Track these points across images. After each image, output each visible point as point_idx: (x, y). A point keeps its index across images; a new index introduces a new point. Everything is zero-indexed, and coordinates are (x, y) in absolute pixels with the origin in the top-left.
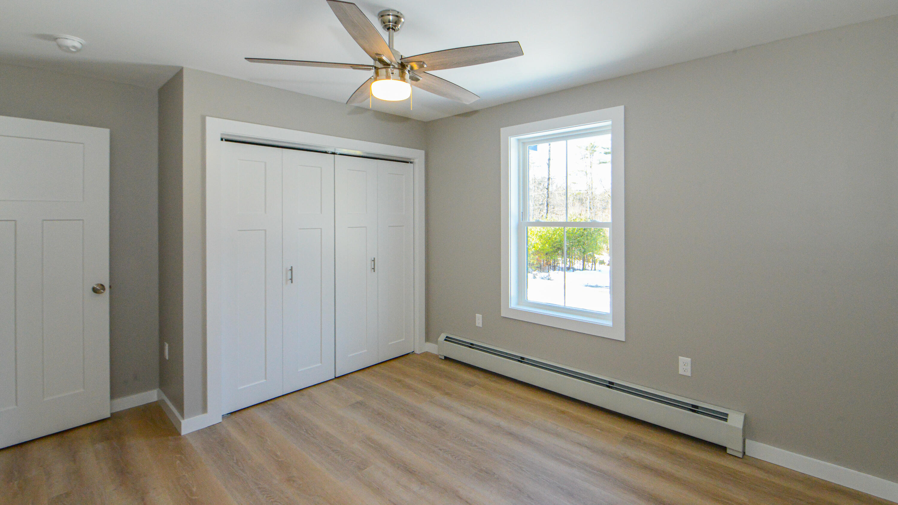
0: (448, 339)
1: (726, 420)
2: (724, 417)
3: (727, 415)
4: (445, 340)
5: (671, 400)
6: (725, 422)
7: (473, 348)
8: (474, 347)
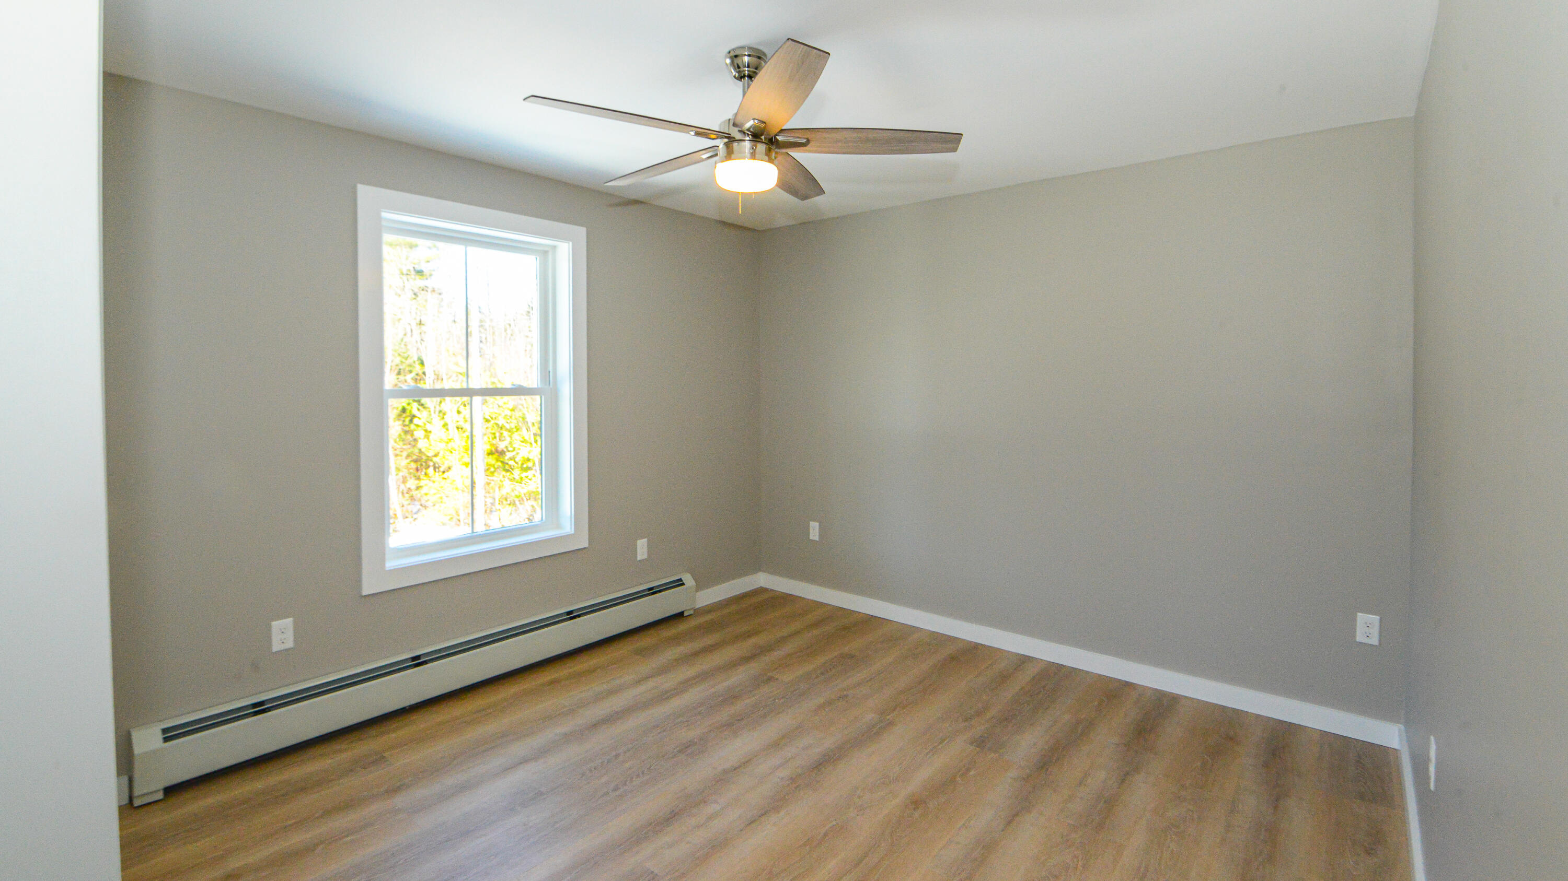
0: (170, 735)
1: (683, 584)
2: (679, 583)
3: (680, 580)
4: (166, 740)
5: (625, 596)
6: (684, 586)
7: (270, 711)
8: (268, 706)
